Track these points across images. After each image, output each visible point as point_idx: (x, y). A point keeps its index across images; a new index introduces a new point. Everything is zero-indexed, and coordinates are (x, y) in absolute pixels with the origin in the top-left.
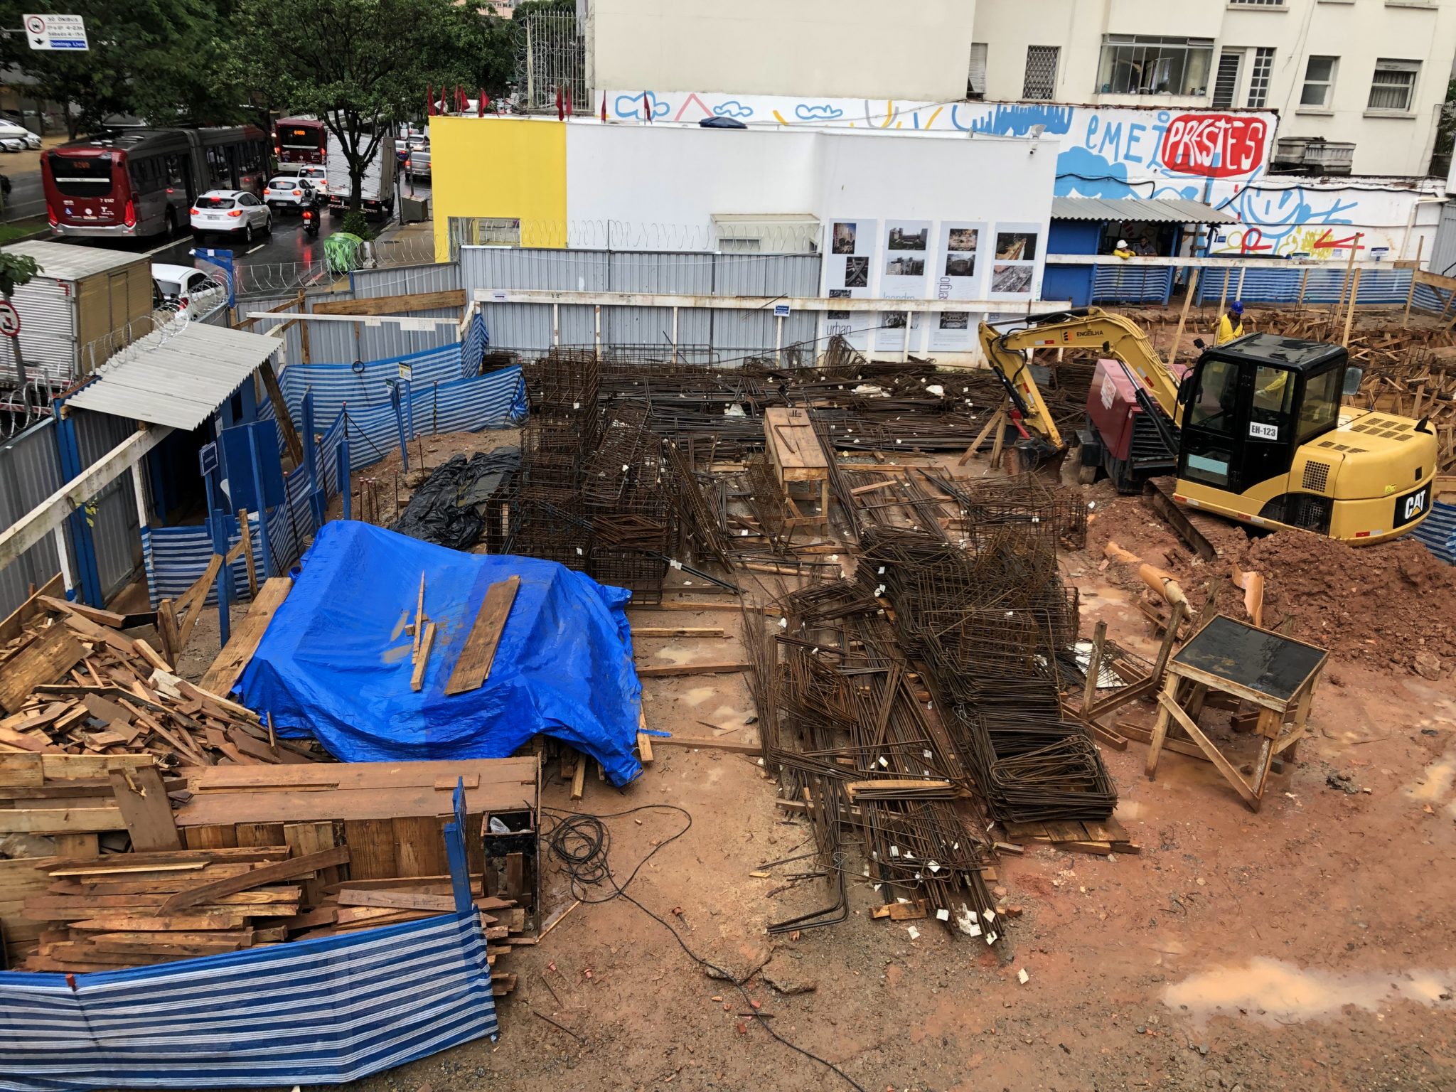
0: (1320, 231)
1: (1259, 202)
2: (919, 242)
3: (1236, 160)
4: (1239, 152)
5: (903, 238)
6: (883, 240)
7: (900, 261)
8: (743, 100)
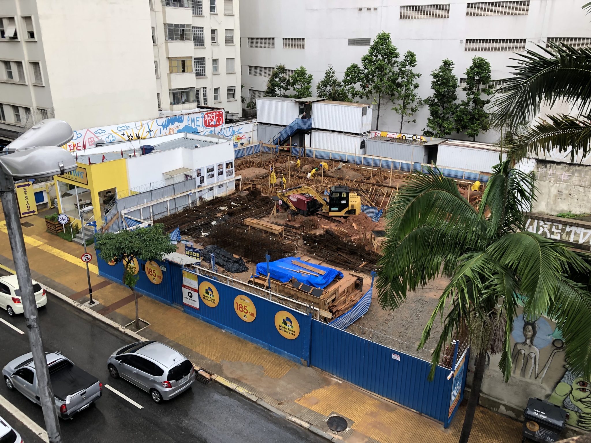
0: (237, 136)
1: (225, 131)
2: (212, 170)
3: (219, 122)
4: (219, 120)
5: (209, 169)
6: (206, 171)
7: (210, 175)
8: (102, 128)
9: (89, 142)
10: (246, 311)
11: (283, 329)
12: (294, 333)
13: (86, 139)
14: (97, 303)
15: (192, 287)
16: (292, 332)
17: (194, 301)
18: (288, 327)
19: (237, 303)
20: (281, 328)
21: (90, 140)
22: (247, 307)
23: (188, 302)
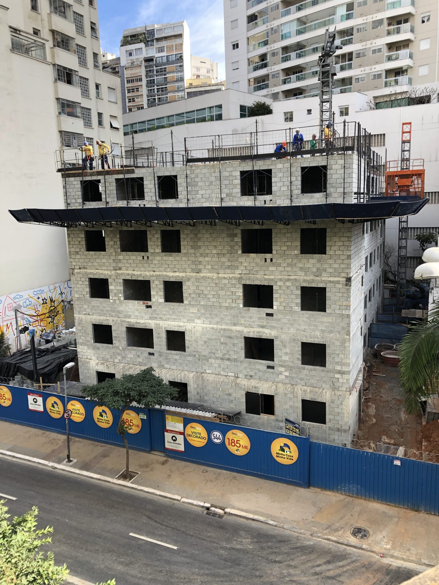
8: (20, 294)
9: (8, 308)
10: (238, 445)
11: (281, 456)
12: (292, 458)
13: (6, 305)
14: (75, 461)
15: (177, 430)
16: (290, 458)
17: (179, 444)
18: (285, 453)
19: (229, 439)
20: (278, 455)
21: (9, 306)
22: (239, 441)
23: (172, 446)
